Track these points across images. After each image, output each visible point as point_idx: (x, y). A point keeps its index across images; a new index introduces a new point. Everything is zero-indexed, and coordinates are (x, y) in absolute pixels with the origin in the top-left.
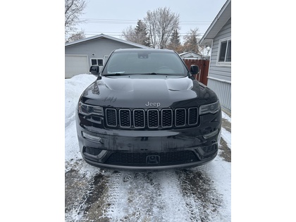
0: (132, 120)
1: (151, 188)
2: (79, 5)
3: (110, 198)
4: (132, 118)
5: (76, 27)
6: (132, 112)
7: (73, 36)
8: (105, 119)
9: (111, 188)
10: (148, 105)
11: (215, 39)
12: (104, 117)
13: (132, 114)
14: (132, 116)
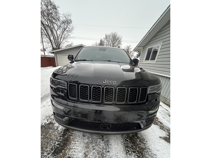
0: (90, 95)
1: (102, 144)
2: (70, 28)
3: (71, 151)
4: (90, 93)
5: (69, 40)
6: (90, 88)
7: (68, 45)
8: (67, 92)
9: (73, 141)
10: (106, 82)
11: (144, 47)
12: (67, 90)
13: (90, 90)
14: (90, 92)
